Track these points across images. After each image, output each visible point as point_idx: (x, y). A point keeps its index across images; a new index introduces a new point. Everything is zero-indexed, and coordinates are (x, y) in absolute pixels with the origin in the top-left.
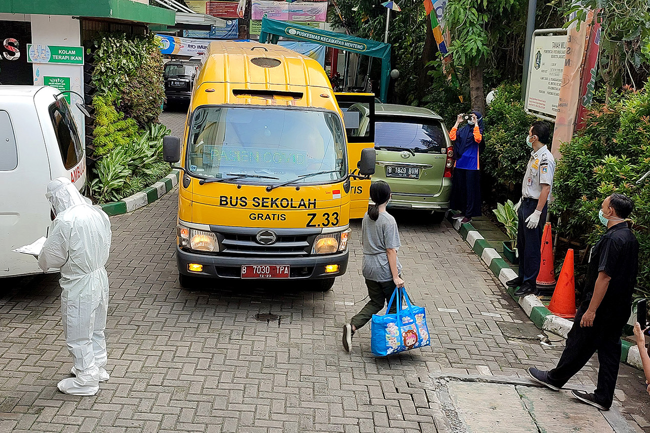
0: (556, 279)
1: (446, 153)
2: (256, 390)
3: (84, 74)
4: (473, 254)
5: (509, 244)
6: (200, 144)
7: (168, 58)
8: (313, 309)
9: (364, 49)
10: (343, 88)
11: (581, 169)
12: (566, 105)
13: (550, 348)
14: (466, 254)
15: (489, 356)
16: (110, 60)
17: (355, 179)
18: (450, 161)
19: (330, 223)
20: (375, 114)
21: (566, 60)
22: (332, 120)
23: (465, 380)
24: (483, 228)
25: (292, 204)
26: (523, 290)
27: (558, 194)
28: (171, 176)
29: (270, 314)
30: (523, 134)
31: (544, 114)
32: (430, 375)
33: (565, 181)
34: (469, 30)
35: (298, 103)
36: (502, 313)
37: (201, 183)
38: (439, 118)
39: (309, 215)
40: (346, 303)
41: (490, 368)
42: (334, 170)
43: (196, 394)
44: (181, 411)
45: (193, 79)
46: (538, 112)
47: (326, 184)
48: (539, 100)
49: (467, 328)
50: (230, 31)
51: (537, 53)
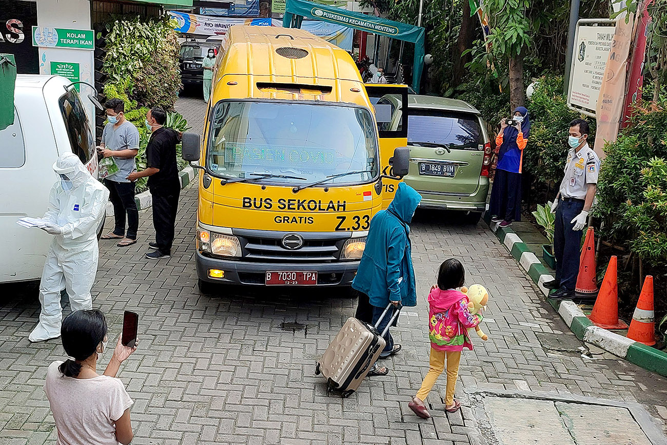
0: (599, 286)
1: (484, 150)
2: (282, 406)
3: (95, 60)
4: (511, 258)
5: (548, 248)
6: (221, 141)
7: (183, 37)
8: (342, 318)
9: (395, 33)
11: (626, 171)
12: (610, 101)
13: (591, 362)
14: (503, 259)
15: (527, 370)
16: (123, 45)
18: (488, 159)
19: (361, 226)
20: (409, 106)
21: (611, 53)
22: (363, 115)
23: (502, 396)
24: (521, 230)
25: (320, 206)
27: (602, 196)
28: (188, 170)
29: (296, 323)
31: (587, 110)
32: (465, 390)
33: (610, 182)
34: (509, 17)
35: (327, 97)
36: (541, 323)
37: (223, 184)
38: (476, 111)
39: (338, 218)
41: (527, 383)
42: (365, 170)
43: (218, 410)
44: (202, 429)
46: (582, 107)
47: (357, 185)
48: (582, 95)
49: (504, 340)
50: (250, 8)
51: (582, 44)
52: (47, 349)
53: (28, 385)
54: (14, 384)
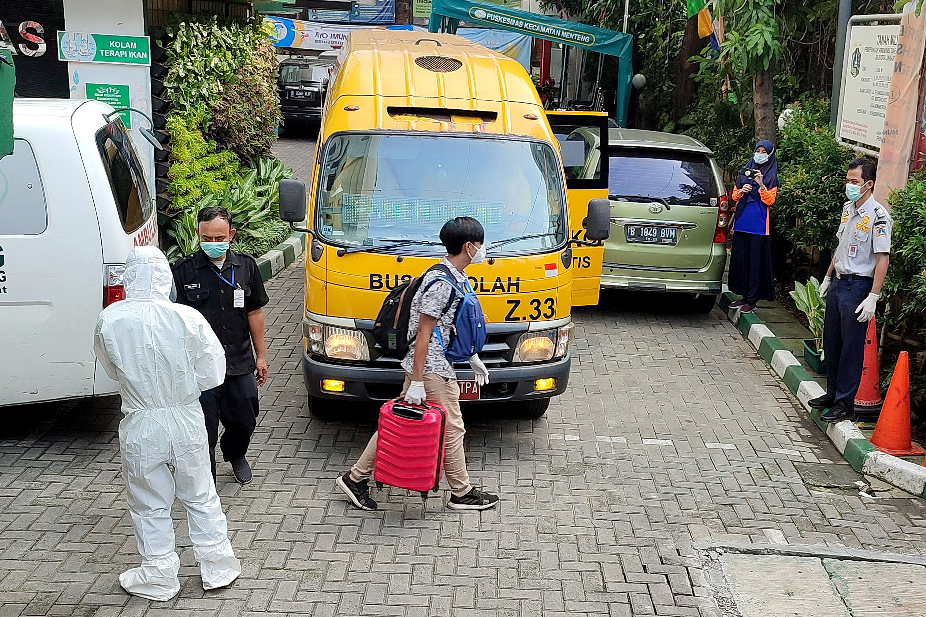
0: (883, 396)
1: (718, 205)
2: (430, 574)
3: (152, 80)
4: (757, 359)
5: (811, 344)
6: (337, 192)
7: (285, 54)
8: (517, 446)
9: (591, 42)
10: (559, 103)
11: (920, 229)
12: (895, 132)
13: (873, 501)
14: (747, 360)
15: (782, 514)
16: (192, 59)
17: (579, 245)
18: (724, 218)
19: (542, 314)
20: (610, 144)
21: (896, 63)
22: (543, 154)
23: (747, 552)
24: (773, 319)
25: (482, 285)
26: (835, 413)
28: (293, 241)
30: (835, 175)
31: (864, 146)
32: (695, 544)
34: (751, 16)
35: (490, 127)
36: (802, 449)
37: (340, 254)
38: (707, 150)
39: (509, 302)
40: (567, 437)
41: (783, 533)
42: (548, 233)
43: (338, 581)
44: (314, 608)
45: (326, 88)
46: (856, 142)
47: (536, 254)
48: (857, 124)
49: (750, 474)
50: (382, 11)
51: (856, 52)
52: (86, 499)
53: (58, 551)
54: (38, 550)
